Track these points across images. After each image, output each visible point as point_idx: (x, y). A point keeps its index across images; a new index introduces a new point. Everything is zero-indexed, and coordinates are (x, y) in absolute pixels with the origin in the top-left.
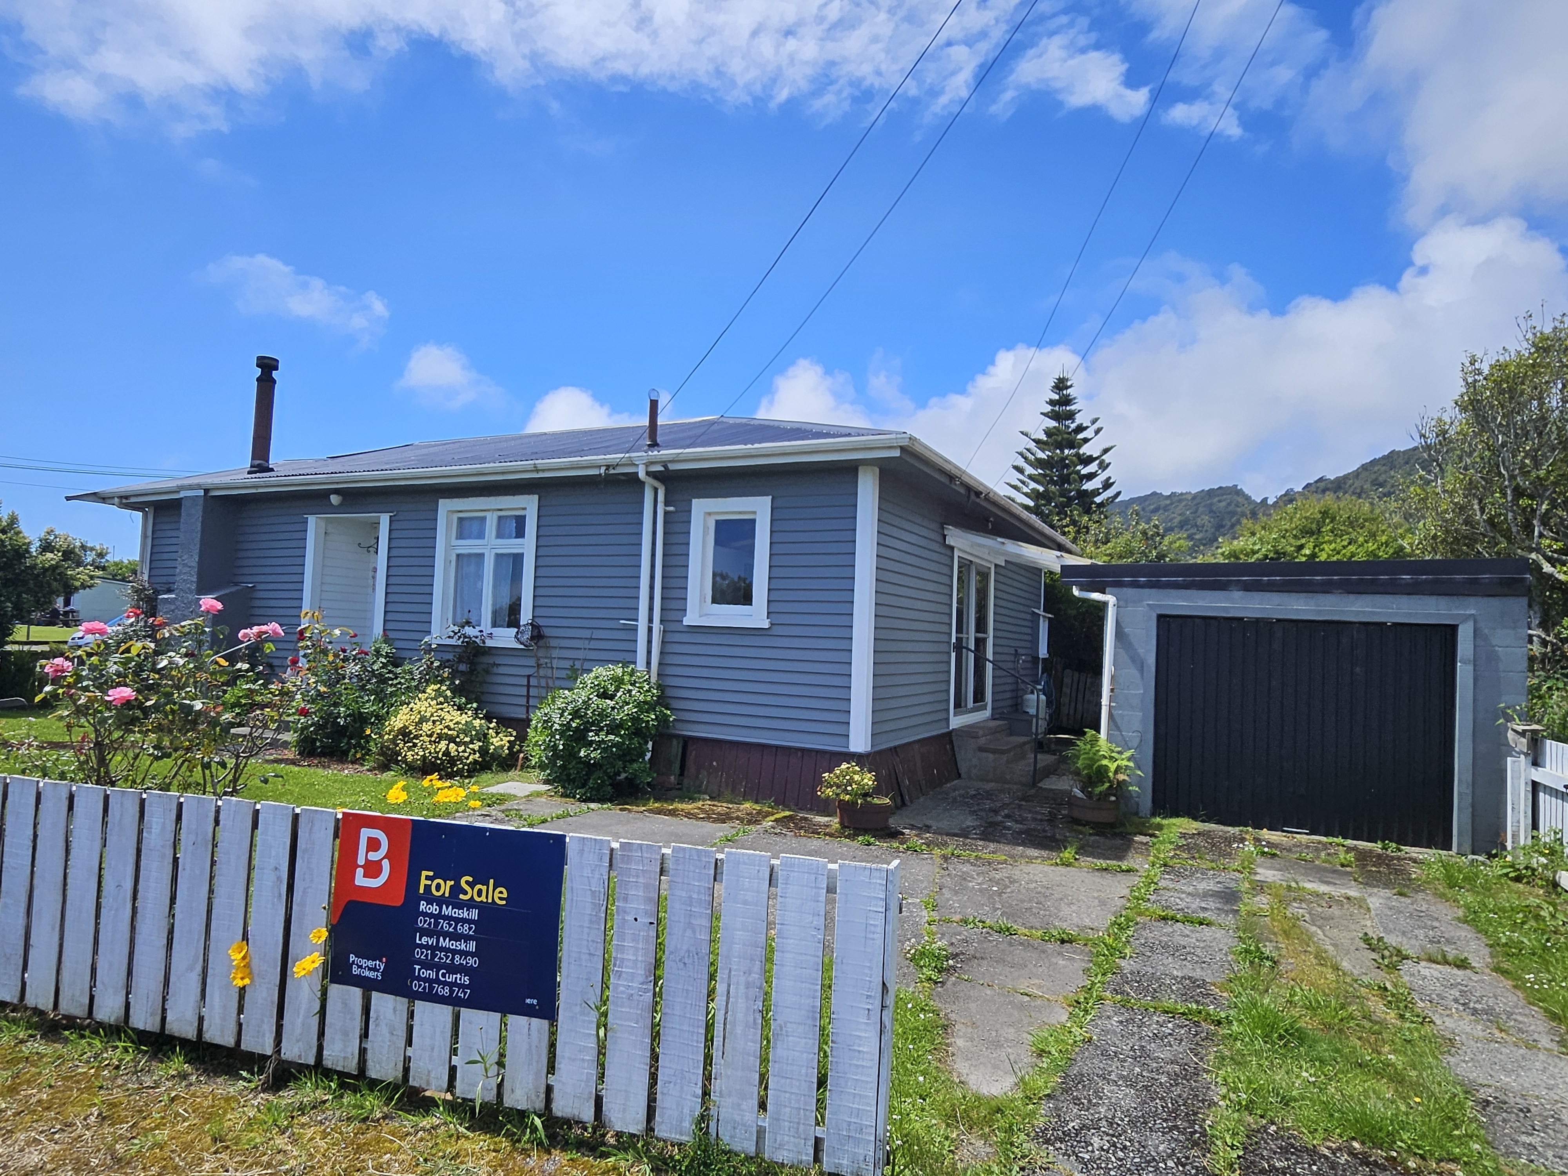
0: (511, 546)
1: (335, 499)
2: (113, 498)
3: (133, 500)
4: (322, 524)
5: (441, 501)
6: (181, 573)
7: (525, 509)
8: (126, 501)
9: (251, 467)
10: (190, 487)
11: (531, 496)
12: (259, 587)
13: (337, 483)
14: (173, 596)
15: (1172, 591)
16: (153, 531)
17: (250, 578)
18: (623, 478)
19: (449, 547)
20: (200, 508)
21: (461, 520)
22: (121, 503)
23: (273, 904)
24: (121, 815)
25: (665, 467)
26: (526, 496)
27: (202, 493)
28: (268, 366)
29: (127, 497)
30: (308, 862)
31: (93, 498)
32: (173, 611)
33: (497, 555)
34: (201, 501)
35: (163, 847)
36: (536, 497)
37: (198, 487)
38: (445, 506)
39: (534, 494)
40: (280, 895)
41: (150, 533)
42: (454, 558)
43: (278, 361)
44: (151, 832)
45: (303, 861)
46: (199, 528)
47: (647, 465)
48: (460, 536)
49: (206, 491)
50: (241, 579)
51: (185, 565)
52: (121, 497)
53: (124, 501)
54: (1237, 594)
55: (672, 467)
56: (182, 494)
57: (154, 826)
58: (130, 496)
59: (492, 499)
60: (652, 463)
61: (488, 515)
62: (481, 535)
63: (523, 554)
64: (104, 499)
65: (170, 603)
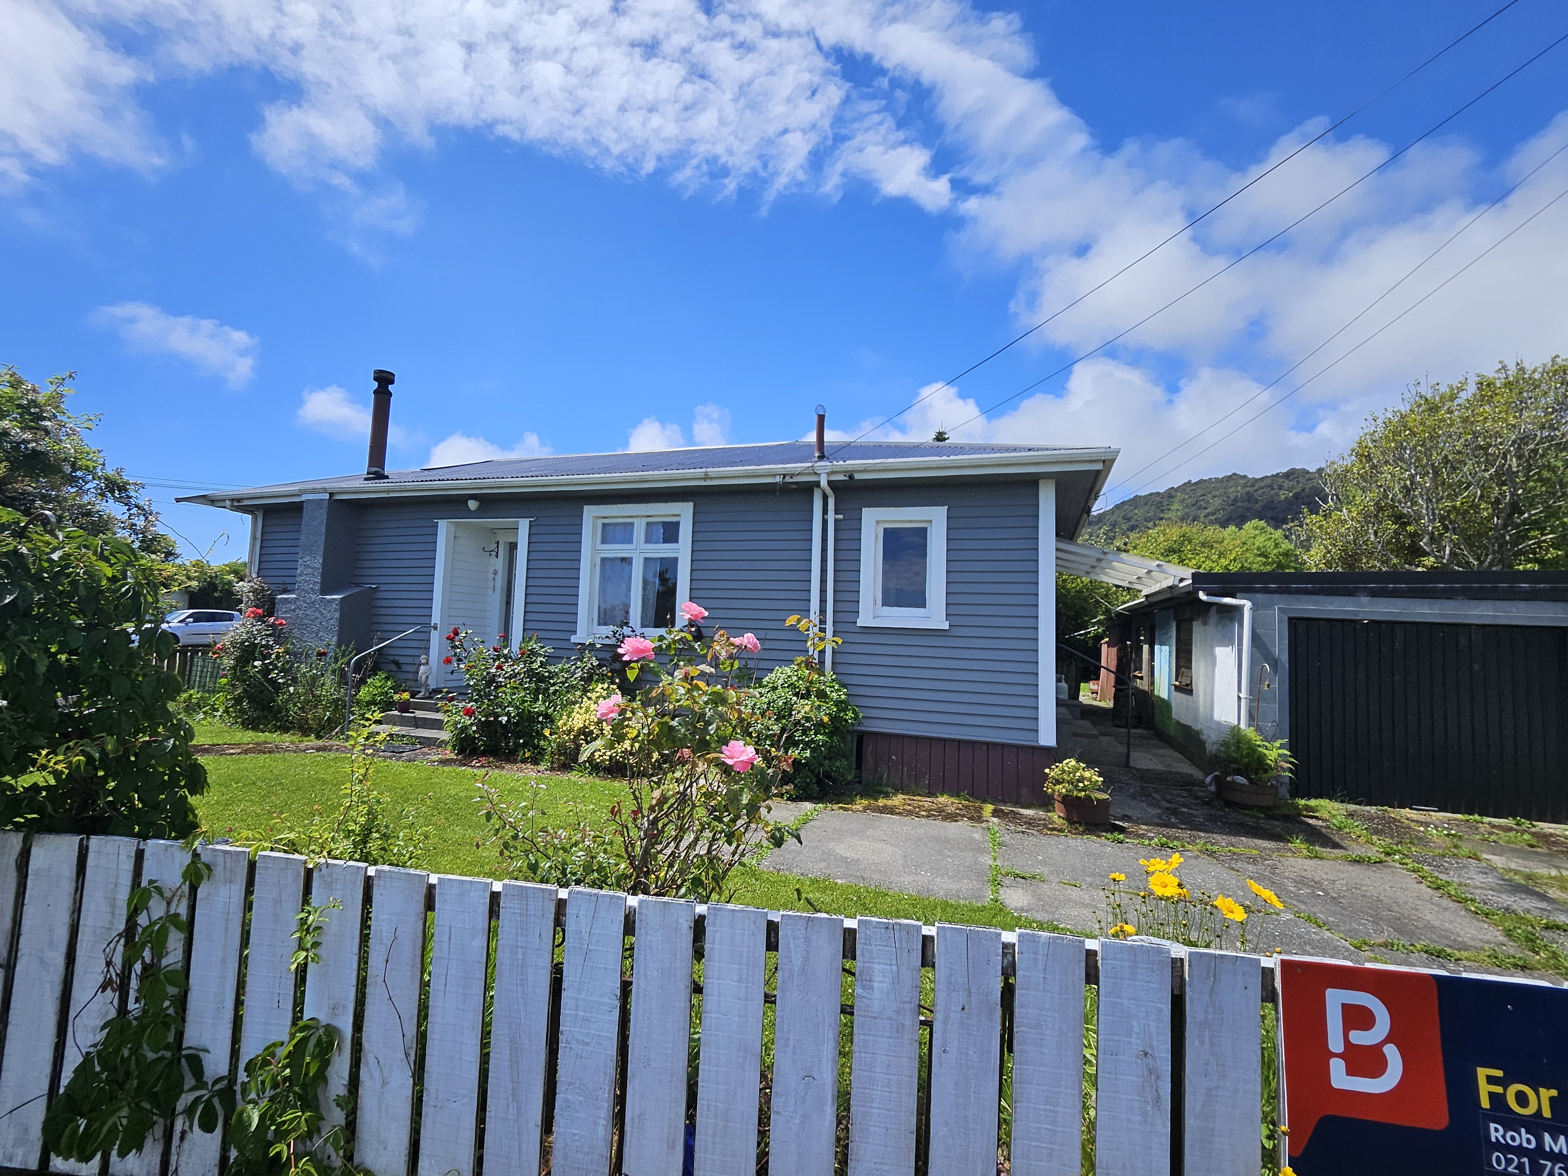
0: (664, 550)
1: (473, 505)
2: (225, 500)
3: (245, 503)
4: (452, 528)
5: (586, 508)
6: (301, 575)
7: (679, 515)
8: (238, 504)
9: (368, 473)
10: (314, 491)
11: (686, 503)
12: (382, 588)
13: (480, 488)
14: (294, 596)
15: (1302, 596)
16: (262, 533)
17: (373, 580)
18: (794, 486)
19: (595, 550)
20: (324, 512)
21: (604, 525)
22: (233, 506)
23: (1145, 1115)
24: (807, 958)
25: (851, 477)
26: (681, 503)
27: (327, 496)
28: (384, 379)
29: (239, 500)
30: (1212, 1044)
31: (203, 500)
32: (294, 610)
33: (646, 559)
34: (326, 504)
35: (898, 1012)
36: (691, 504)
37: (324, 490)
38: (590, 513)
39: (688, 501)
40: (1158, 1099)
41: (259, 535)
42: (598, 562)
43: (394, 375)
44: (871, 988)
45: (1202, 1043)
46: (324, 530)
47: (829, 474)
48: (604, 541)
49: (331, 494)
50: (368, 580)
51: (308, 566)
52: (232, 500)
53: (236, 504)
54: (1365, 600)
55: (857, 476)
56: (304, 498)
57: (877, 977)
58: (243, 499)
59: (643, 506)
60: (833, 473)
61: (636, 521)
62: (628, 539)
63: (676, 559)
64: (212, 501)
65: (290, 603)
